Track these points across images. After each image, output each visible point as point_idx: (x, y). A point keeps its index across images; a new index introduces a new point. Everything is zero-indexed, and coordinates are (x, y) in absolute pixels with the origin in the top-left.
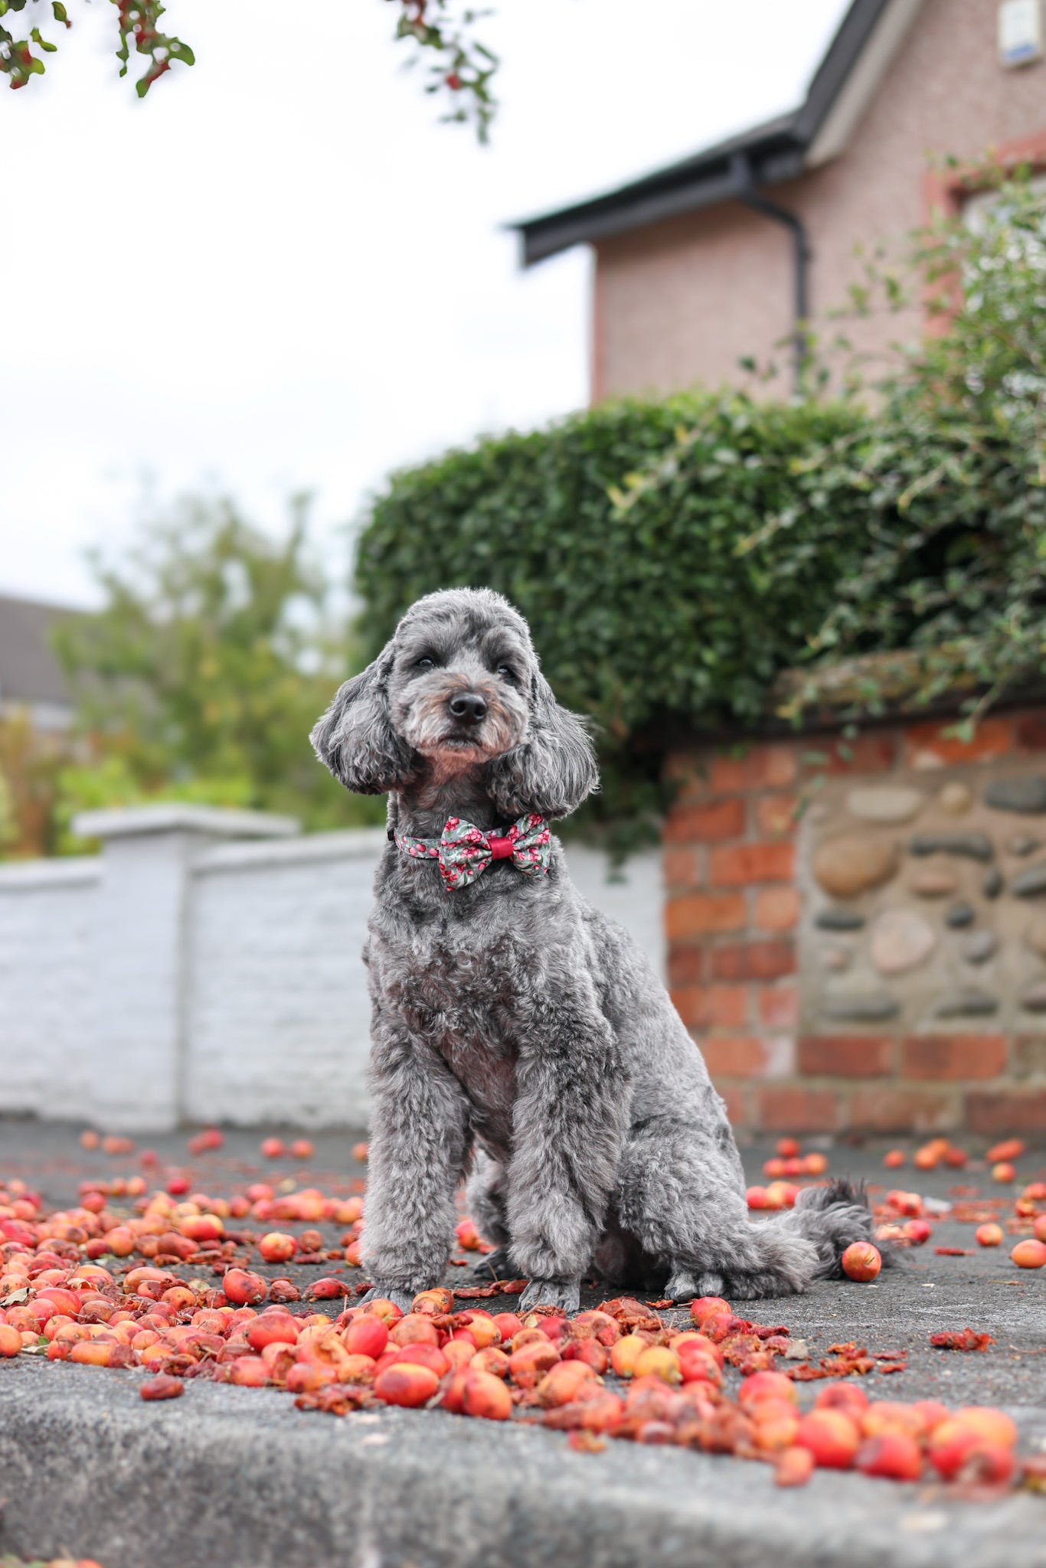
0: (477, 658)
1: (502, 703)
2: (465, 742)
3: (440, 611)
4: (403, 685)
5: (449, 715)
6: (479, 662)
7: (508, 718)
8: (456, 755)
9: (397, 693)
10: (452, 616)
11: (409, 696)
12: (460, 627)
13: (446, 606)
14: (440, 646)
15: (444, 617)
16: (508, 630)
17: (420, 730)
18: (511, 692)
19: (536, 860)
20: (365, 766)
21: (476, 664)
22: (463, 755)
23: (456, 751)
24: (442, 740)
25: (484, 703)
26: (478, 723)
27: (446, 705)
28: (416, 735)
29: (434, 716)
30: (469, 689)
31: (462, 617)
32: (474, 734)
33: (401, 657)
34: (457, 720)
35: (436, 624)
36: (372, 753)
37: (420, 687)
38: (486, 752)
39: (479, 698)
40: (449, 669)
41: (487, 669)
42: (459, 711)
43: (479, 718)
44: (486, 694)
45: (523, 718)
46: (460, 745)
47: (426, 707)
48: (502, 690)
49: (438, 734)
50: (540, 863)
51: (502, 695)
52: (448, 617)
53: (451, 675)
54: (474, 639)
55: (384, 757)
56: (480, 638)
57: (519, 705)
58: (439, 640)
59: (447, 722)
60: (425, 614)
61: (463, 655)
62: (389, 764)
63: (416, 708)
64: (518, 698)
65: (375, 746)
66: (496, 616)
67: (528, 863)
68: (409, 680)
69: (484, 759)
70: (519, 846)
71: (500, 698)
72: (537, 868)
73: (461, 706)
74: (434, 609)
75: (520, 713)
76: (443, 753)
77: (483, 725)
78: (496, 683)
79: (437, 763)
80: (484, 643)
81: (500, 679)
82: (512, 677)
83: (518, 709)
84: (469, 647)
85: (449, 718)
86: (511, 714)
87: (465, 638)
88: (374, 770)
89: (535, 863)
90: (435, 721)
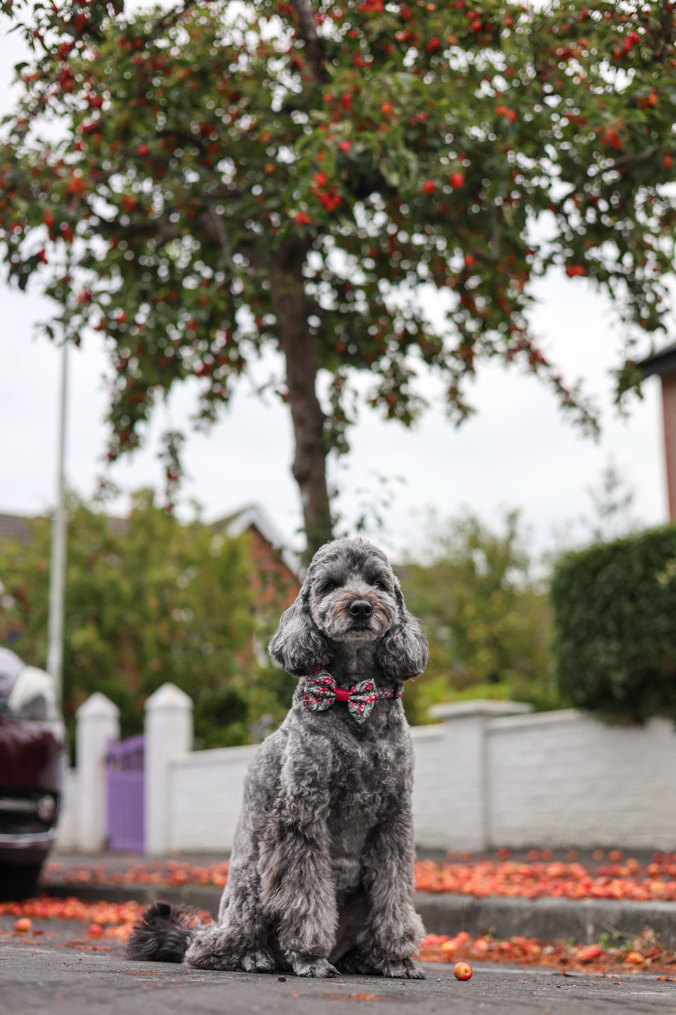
0: (361, 578)
1: (380, 602)
2: (363, 631)
3: (332, 554)
4: (319, 602)
5: (349, 616)
6: (362, 580)
7: (386, 612)
8: (358, 639)
9: (317, 606)
10: (339, 556)
11: (324, 607)
12: (346, 561)
13: (334, 551)
14: (336, 575)
15: (334, 558)
16: (376, 559)
17: (334, 626)
18: (385, 595)
19: (360, 710)
20: (297, 656)
21: (361, 582)
22: (362, 638)
23: (358, 636)
24: (347, 631)
25: (370, 605)
26: (368, 618)
27: (347, 609)
28: (332, 630)
29: (341, 618)
30: (360, 598)
31: (345, 555)
32: (367, 624)
33: (315, 586)
34: (354, 618)
35: (331, 562)
36: (300, 647)
37: (330, 600)
38: (375, 634)
39: (367, 603)
40: (346, 588)
41: (368, 584)
42: (356, 613)
43: (368, 615)
44: (370, 600)
45: (394, 609)
46: (360, 633)
47: (335, 612)
48: (380, 595)
49: (345, 628)
50: (362, 713)
51: (380, 598)
52: (336, 557)
53: (347, 592)
54: (357, 567)
55: (308, 650)
56: (361, 566)
57: (391, 602)
58: (335, 572)
59: (349, 620)
60: (323, 558)
61: (351, 578)
62: (310, 654)
63: (329, 614)
64: (389, 598)
65: (302, 644)
66: (367, 551)
67: (355, 710)
68: (321, 598)
69: (375, 637)
70: (353, 698)
71: (378, 600)
72: (359, 716)
73: (357, 609)
74: (328, 554)
75: (392, 607)
76: (350, 638)
77: (371, 618)
78: (375, 591)
79: (346, 645)
80: (364, 569)
81: (377, 588)
82: (383, 587)
83: (391, 604)
84: (354, 572)
85: (350, 617)
86: (387, 609)
87: (350, 568)
88: (302, 658)
89: (359, 712)
90: (342, 620)
